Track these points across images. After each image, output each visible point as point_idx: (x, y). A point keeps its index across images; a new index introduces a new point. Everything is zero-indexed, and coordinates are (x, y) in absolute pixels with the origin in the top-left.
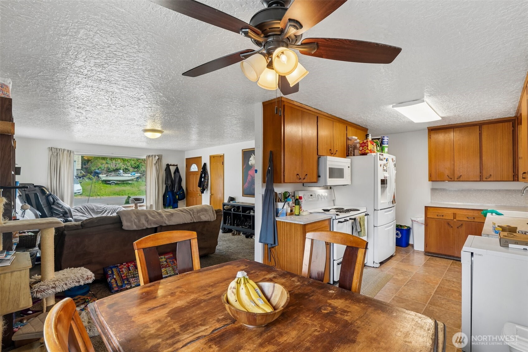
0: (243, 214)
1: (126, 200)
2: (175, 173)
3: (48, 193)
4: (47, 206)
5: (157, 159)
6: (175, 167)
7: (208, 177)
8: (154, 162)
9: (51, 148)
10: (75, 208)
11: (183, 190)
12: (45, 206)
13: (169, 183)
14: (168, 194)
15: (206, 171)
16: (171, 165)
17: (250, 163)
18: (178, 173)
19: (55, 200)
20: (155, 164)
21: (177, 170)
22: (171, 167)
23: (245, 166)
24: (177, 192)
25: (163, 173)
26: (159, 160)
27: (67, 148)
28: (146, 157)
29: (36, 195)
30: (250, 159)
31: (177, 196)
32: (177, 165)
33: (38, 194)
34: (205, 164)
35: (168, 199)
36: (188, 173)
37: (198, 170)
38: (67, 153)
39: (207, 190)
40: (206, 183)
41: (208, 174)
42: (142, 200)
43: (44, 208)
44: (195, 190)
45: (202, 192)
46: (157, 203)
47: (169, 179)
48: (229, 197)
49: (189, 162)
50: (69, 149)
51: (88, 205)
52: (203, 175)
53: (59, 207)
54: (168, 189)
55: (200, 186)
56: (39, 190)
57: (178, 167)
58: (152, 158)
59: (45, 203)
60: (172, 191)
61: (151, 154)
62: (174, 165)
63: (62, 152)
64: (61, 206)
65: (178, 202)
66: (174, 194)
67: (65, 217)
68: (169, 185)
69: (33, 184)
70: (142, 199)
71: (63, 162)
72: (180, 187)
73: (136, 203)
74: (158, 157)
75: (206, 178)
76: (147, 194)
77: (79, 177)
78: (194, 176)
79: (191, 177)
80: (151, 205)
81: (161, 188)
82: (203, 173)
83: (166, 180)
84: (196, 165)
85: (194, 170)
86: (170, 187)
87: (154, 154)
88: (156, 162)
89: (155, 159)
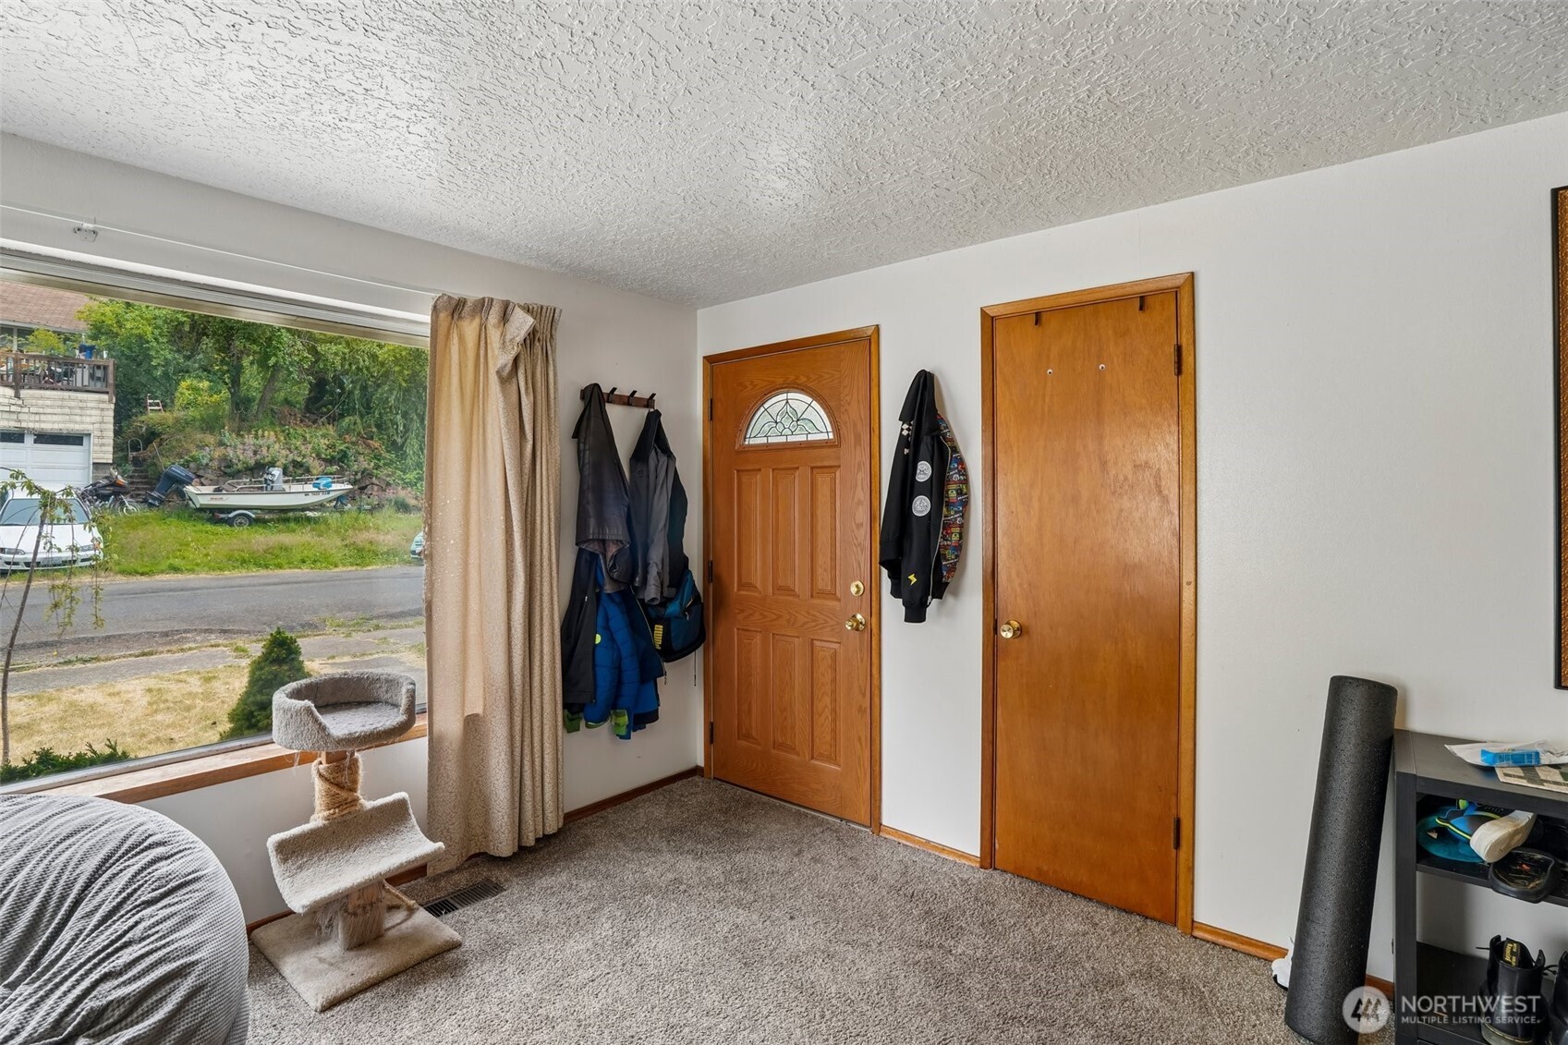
2: (639, 455)
5: (519, 339)
6: (642, 413)
7: (966, 482)
8: (500, 358)
13: (614, 532)
14: (600, 621)
15: (941, 439)
16: (613, 397)
18: (663, 459)
20: (508, 377)
21: (653, 438)
22: (614, 412)
24: (665, 602)
25: (558, 456)
26: (539, 344)
28: (435, 307)
31: (659, 629)
32: (649, 402)
34: (924, 391)
35: (603, 658)
36: (731, 458)
37: (836, 429)
39: (958, 593)
40: (955, 538)
41: (963, 463)
42: (403, 701)
44: (800, 583)
45: (914, 614)
46: (519, 702)
47: (610, 498)
49: (739, 378)
54: (599, 585)
55: (892, 562)
57: (657, 414)
58: (483, 327)
60: (628, 595)
61: (472, 293)
62: (630, 401)
65: (662, 673)
66: (637, 617)
68: (612, 550)
70: (392, 683)
72: (679, 565)
73: (340, 741)
74: (530, 321)
75: (953, 494)
76: (436, 627)
77: (102, 493)
78: (799, 482)
79: (758, 490)
80: (473, 725)
81: (546, 573)
82: (924, 449)
83: (591, 509)
84: (809, 400)
85: (791, 439)
86: (614, 566)
87: (499, 296)
88: (509, 358)
89: (503, 335)
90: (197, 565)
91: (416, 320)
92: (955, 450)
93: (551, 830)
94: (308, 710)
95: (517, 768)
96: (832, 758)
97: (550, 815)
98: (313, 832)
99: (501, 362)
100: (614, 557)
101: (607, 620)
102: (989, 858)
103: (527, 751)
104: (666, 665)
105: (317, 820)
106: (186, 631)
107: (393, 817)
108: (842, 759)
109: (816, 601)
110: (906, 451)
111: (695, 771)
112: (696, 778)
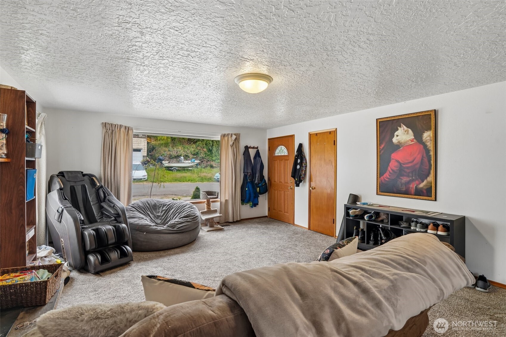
1: (194, 192)
2: (255, 158)
3: (98, 185)
4: (97, 203)
5: (234, 140)
6: (256, 150)
7: (306, 163)
9: (105, 123)
10: (132, 205)
11: (265, 181)
12: (94, 203)
13: (250, 171)
14: (247, 186)
15: (303, 155)
16: (250, 147)
17: (395, 140)
18: (259, 158)
19: (107, 195)
20: (232, 146)
21: (258, 154)
22: (250, 150)
23: (383, 146)
24: (259, 184)
25: (241, 158)
26: (237, 140)
27: (124, 124)
28: (221, 136)
29: (83, 187)
30: (396, 133)
31: (258, 189)
32: (257, 148)
33: (87, 186)
34: (301, 146)
35: (247, 192)
36: (272, 158)
37: (288, 153)
38: (124, 131)
39: (305, 182)
40: (304, 172)
41: (306, 159)
42: (217, 195)
43: (92, 206)
44: (282, 181)
45: (298, 185)
46: (234, 197)
47: (249, 165)
48: (350, 194)
49: (273, 143)
50: (128, 125)
51: (149, 202)
52: (299, 161)
53: (110, 207)
54: (247, 180)
55: (293, 176)
56: (88, 181)
57: (258, 150)
58: (228, 138)
59: (95, 199)
60: (252, 182)
61: (226, 133)
62: (254, 148)
63: (118, 129)
64: (112, 205)
65: (259, 197)
66: (254, 186)
67: (118, 222)
68: (249, 174)
69: (82, 172)
70: (215, 192)
71: (120, 143)
72: (262, 177)
73: (209, 198)
74: (235, 137)
75: (304, 165)
76: (221, 185)
77: (145, 163)
78: (282, 162)
79: (277, 163)
80: (226, 201)
81: (238, 178)
82: (299, 157)
83: (246, 167)
84: (284, 147)
85: (282, 154)
86: (249, 177)
87: (230, 133)
88: (232, 143)
89: (231, 139)
90: (166, 180)
91: (218, 138)
92: (305, 157)
93: (238, 220)
94: (205, 194)
95: (233, 208)
96: (287, 213)
97: (238, 217)
98: (205, 211)
99: (231, 144)
100: (249, 175)
101: (248, 186)
102: (309, 228)
103: (235, 206)
104: (260, 195)
105: (206, 210)
107: (215, 211)
108: (289, 213)
109: (285, 184)
110: (296, 157)
111: (266, 217)
112: (266, 218)
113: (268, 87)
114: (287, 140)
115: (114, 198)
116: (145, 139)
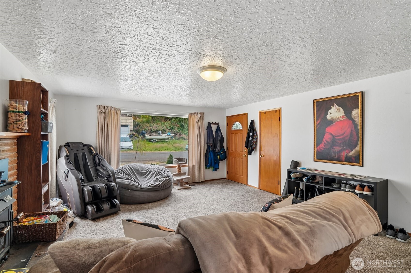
0: (325, 187)
1: (168, 159)
2: (216, 132)
3: (95, 153)
4: (93, 167)
5: (199, 117)
6: (217, 125)
7: (257, 135)
8: (197, 120)
9: (100, 105)
10: (120, 169)
11: (224, 150)
12: (92, 166)
13: (211, 142)
15: (254, 130)
16: (212, 123)
18: (220, 132)
19: (101, 160)
20: (197, 123)
21: (218, 129)
22: (212, 126)
23: (318, 122)
24: (219, 152)
25: (205, 132)
26: (201, 118)
27: (114, 106)
28: (189, 115)
29: (84, 154)
30: (330, 111)
31: (219, 156)
32: (218, 124)
33: (86, 154)
34: (252, 122)
35: (210, 159)
36: (230, 131)
37: (243, 128)
38: (114, 111)
39: (256, 151)
40: (255, 143)
41: (257, 133)
42: (186, 161)
43: (90, 169)
44: (238, 150)
45: (250, 154)
46: (199, 163)
47: (211, 138)
48: (292, 161)
49: (231, 120)
50: (116, 107)
51: (133, 166)
52: (251, 134)
53: (103, 169)
54: (210, 149)
55: (247, 146)
56: (87, 150)
57: (219, 126)
58: (195, 116)
59: (92, 164)
60: (214, 151)
61: (193, 112)
62: (215, 124)
63: (109, 110)
64: (105, 168)
66: (215, 154)
67: (109, 181)
68: (211, 145)
69: (83, 143)
70: (184, 159)
71: (111, 120)
72: (222, 147)
73: (180, 163)
74: (200, 115)
75: (255, 137)
76: (189, 153)
77: (131, 136)
78: (238, 135)
79: (233, 136)
80: (193, 166)
81: (203, 147)
82: (251, 131)
83: (208, 139)
84: (240, 123)
85: (238, 129)
86: (211, 147)
87: (196, 112)
88: (198, 120)
89: (197, 117)
90: (148, 150)
91: (187, 116)
92: (256, 131)
93: (203, 181)
94: (176, 160)
95: (199, 172)
96: (242, 175)
97: (203, 179)
98: (177, 174)
99: (197, 121)
100: (212, 145)
101: (210, 154)
102: (260, 188)
103: (200, 170)
104: (220, 162)
105: (177, 173)
106: (149, 161)
107: (185, 174)
108: (243, 175)
109: (240, 153)
110: (249, 131)
111: (225, 178)
112: (225, 179)
113: (223, 76)
114: (242, 117)
115: (106, 163)
116: (131, 117)
